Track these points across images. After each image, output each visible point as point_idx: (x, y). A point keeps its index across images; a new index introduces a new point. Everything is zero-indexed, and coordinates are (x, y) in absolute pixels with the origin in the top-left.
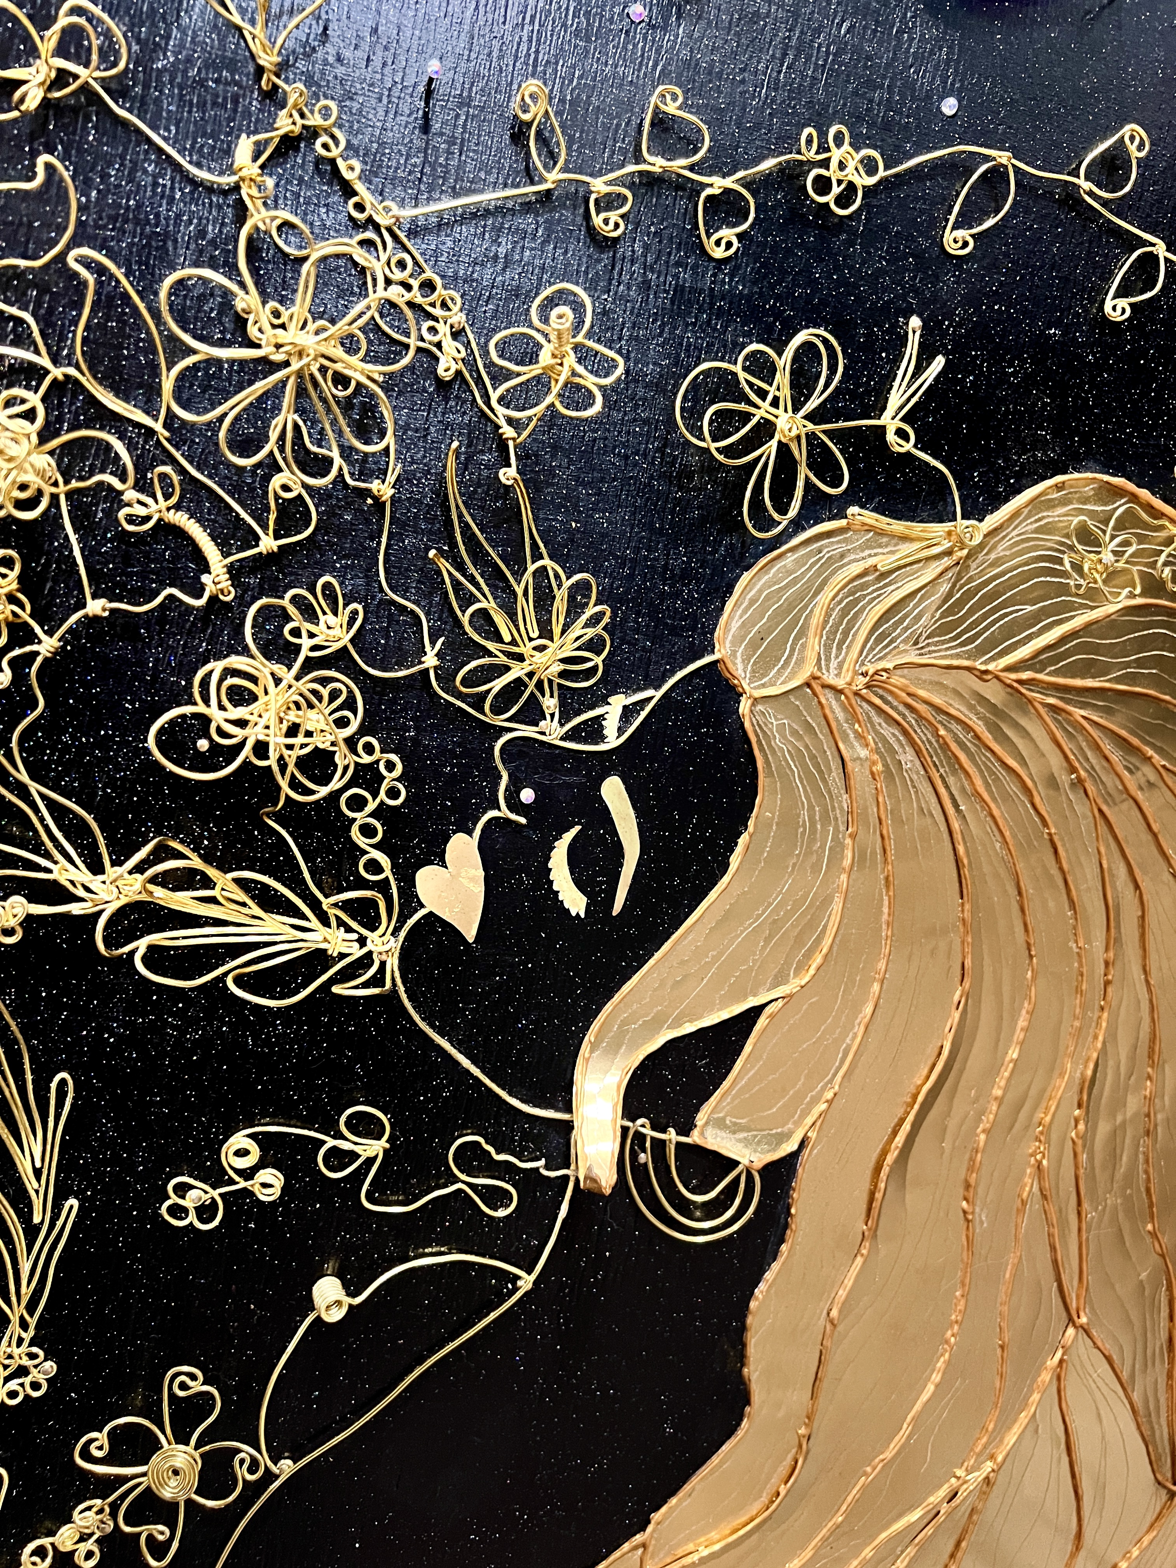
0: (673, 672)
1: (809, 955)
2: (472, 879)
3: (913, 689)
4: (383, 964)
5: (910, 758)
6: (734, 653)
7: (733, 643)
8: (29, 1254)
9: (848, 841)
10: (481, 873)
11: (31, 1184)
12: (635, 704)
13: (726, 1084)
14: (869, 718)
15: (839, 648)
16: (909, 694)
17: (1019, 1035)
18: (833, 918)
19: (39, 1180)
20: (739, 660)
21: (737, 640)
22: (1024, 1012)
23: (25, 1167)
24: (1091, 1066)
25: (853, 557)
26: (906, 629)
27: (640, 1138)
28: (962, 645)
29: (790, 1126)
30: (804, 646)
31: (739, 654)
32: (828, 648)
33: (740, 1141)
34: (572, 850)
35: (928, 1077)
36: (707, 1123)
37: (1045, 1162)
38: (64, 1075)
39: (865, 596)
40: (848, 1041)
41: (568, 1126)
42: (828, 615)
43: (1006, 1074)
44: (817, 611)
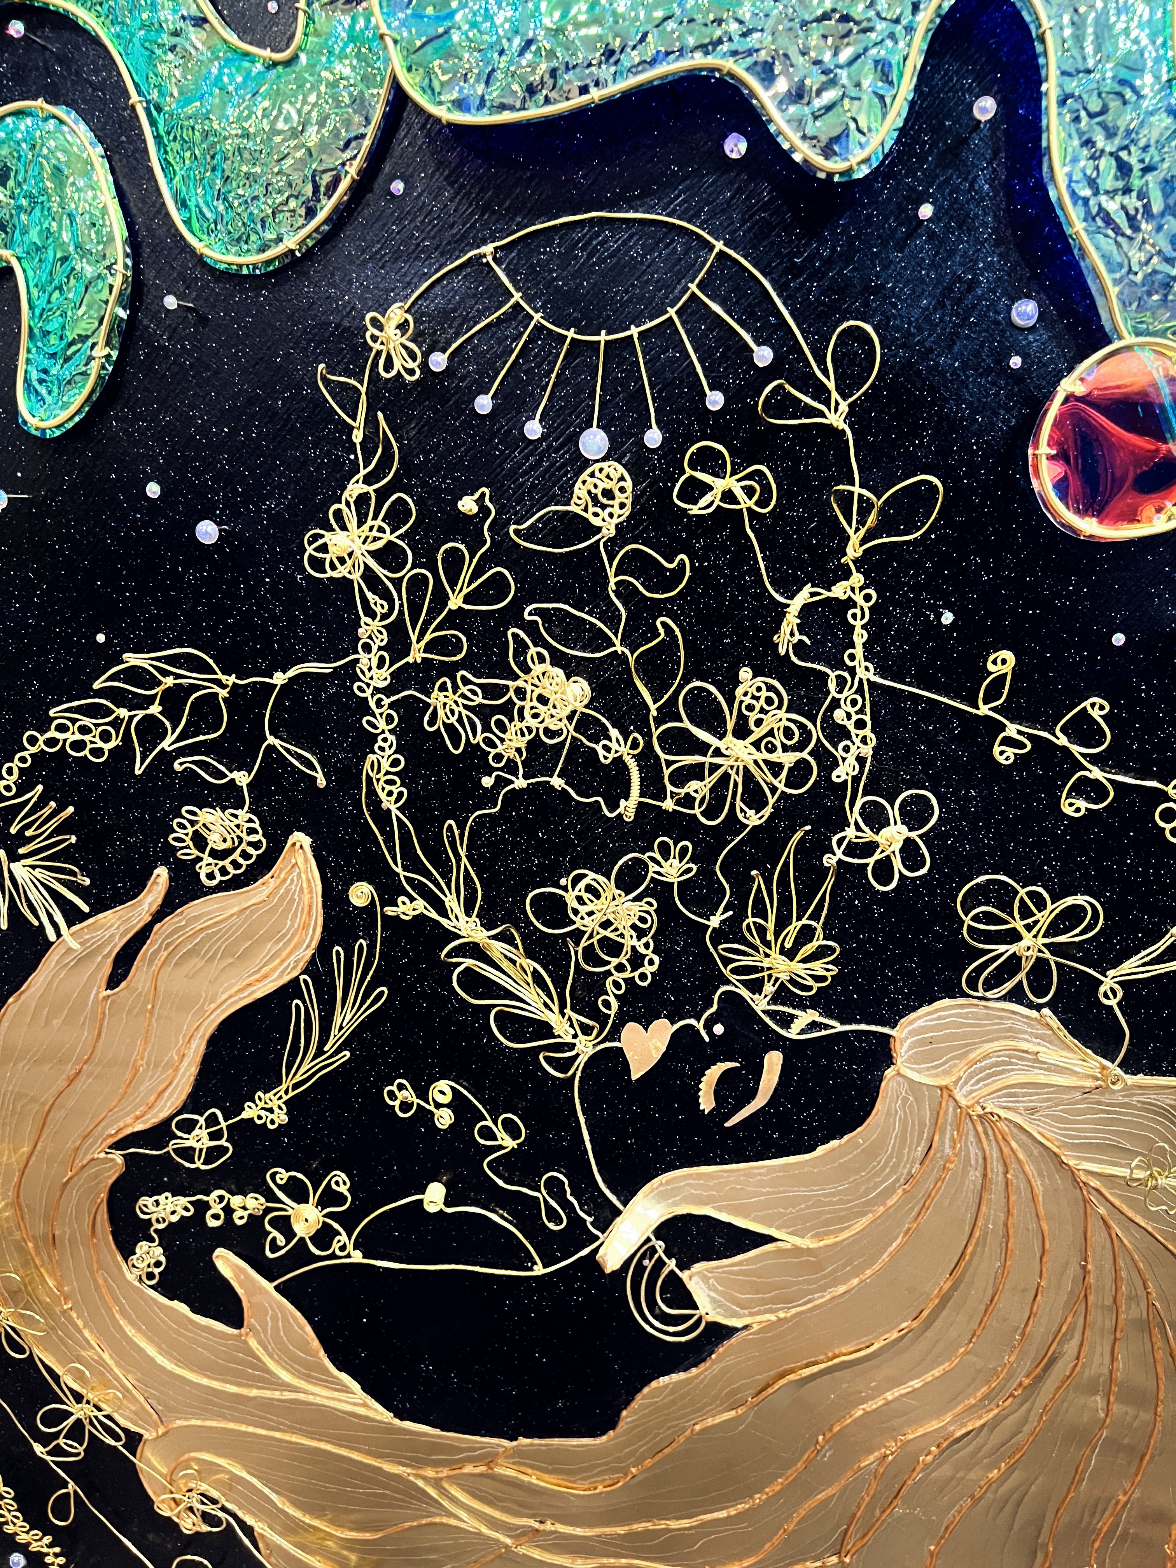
0: (859, 1022)
1: (828, 1234)
2: (657, 1048)
3: (1009, 1138)
4: (578, 1055)
5: (978, 1174)
6: (906, 1038)
7: (910, 1033)
8: (312, 1060)
9: (900, 1191)
10: (664, 1049)
11: (335, 1030)
12: (821, 1023)
13: (725, 1262)
14: (968, 1133)
15: (978, 1082)
16: (1004, 1138)
17: (928, 1377)
18: (857, 1225)
19: (340, 1030)
20: (906, 1045)
21: (913, 1033)
22: (942, 1367)
23: (338, 1019)
24: (964, 1431)
25: (1027, 1037)
26: (1032, 1101)
27: (653, 1250)
28: (1063, 1135)
29: (746, 1312)
30: (955, 1065)
31: (909, 1041)
32: (970, 1077)
33: (709, 1296)
34: (726, 1073)
35: (851, 1353)
36: (698, 1273)
37: (890, 1458)
38: (385, 989)
39: (1017, 1064)
40: (816, 1296)
41: (618, 1213)
42: (985, 1057)
43: (903, 1392)
44: (979, 1051)
